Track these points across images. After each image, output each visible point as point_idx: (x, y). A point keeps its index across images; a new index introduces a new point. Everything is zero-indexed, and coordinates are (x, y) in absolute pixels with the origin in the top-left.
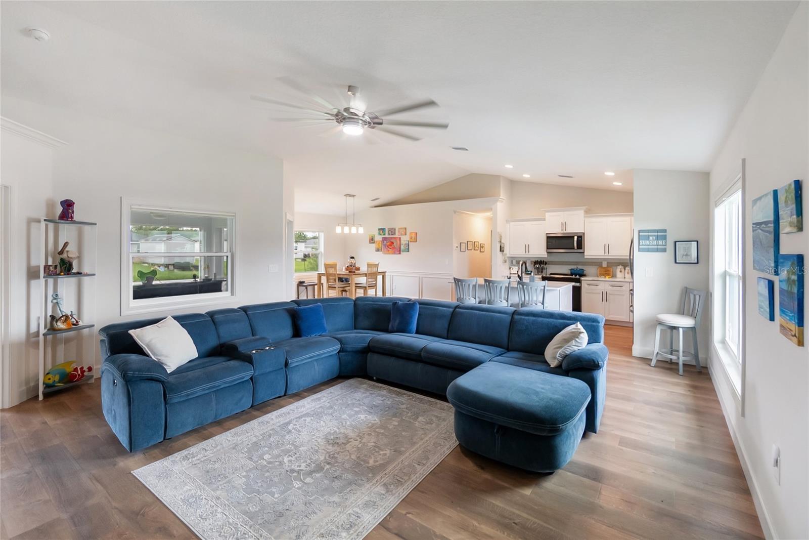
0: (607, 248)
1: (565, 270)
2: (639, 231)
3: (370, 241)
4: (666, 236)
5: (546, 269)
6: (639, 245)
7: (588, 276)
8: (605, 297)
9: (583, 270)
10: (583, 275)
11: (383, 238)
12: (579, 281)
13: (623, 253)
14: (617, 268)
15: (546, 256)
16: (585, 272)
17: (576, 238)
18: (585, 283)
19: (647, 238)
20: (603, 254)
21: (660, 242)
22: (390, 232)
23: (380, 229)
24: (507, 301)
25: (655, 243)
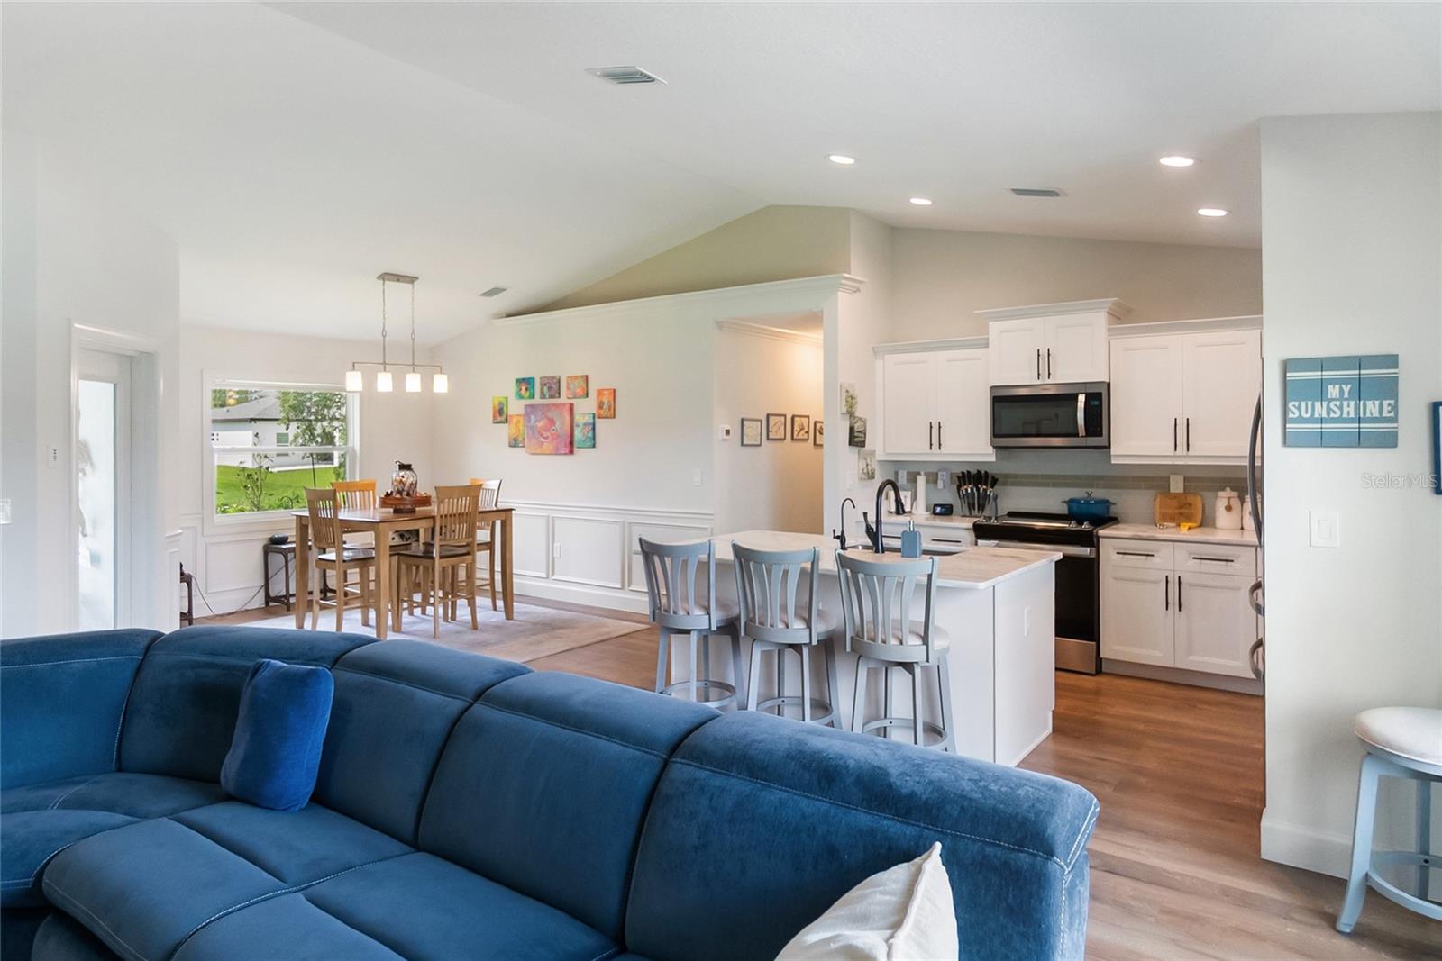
0: (1183, 431)
1: (1052, 500)
2: (1286, 366)
3: (494, 417)
4: (1394, 381)
5: (996, 498)
6: (1285, 420)
7: (1126, 522)
8: (1175, 594)
9: (1106, 503)
10: (1108, 519)
11: (526, 406)
12: (1090, 540)
13: (1226, 447)
14: (1217, 497)
15: (993, 459)
16: (1113, 508)
17: (1082, 398)
18: (1112, 546)
19: (1319, 390)
20: (1171, 451)
21: (1372, 408)
22: (545, 389)
23: (520, 382)
24: (809, 626)
25: (1349, 409)
